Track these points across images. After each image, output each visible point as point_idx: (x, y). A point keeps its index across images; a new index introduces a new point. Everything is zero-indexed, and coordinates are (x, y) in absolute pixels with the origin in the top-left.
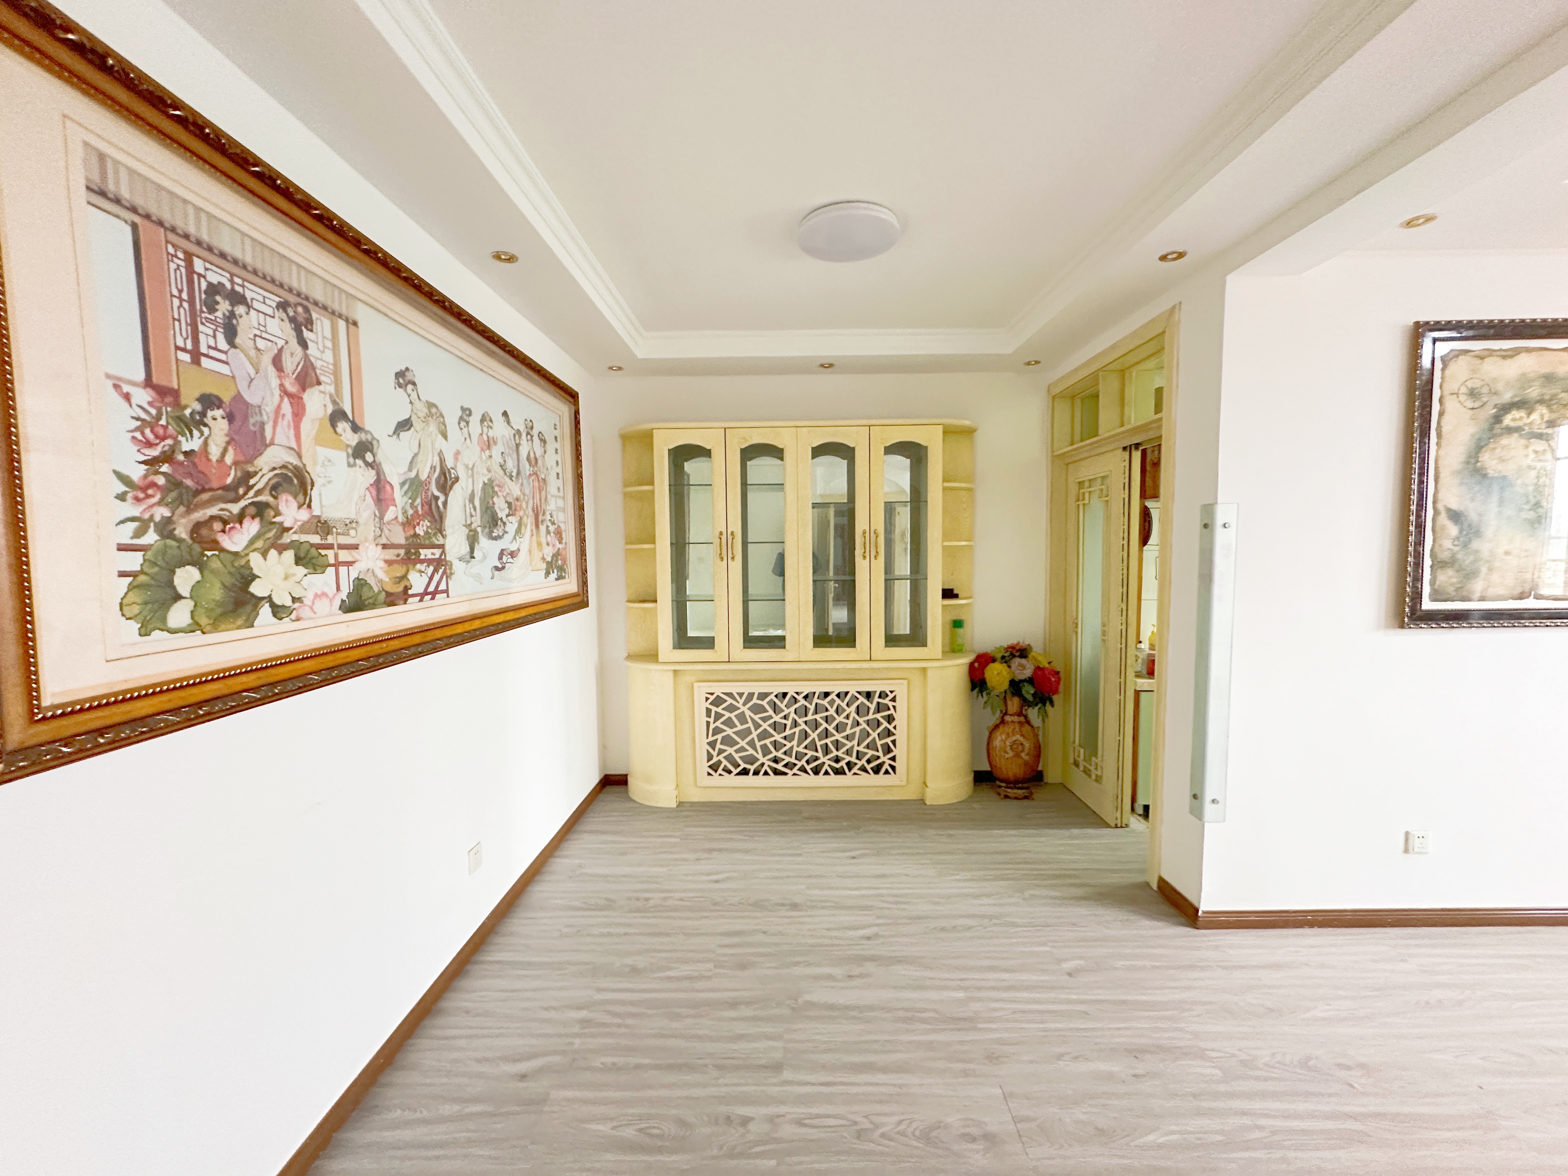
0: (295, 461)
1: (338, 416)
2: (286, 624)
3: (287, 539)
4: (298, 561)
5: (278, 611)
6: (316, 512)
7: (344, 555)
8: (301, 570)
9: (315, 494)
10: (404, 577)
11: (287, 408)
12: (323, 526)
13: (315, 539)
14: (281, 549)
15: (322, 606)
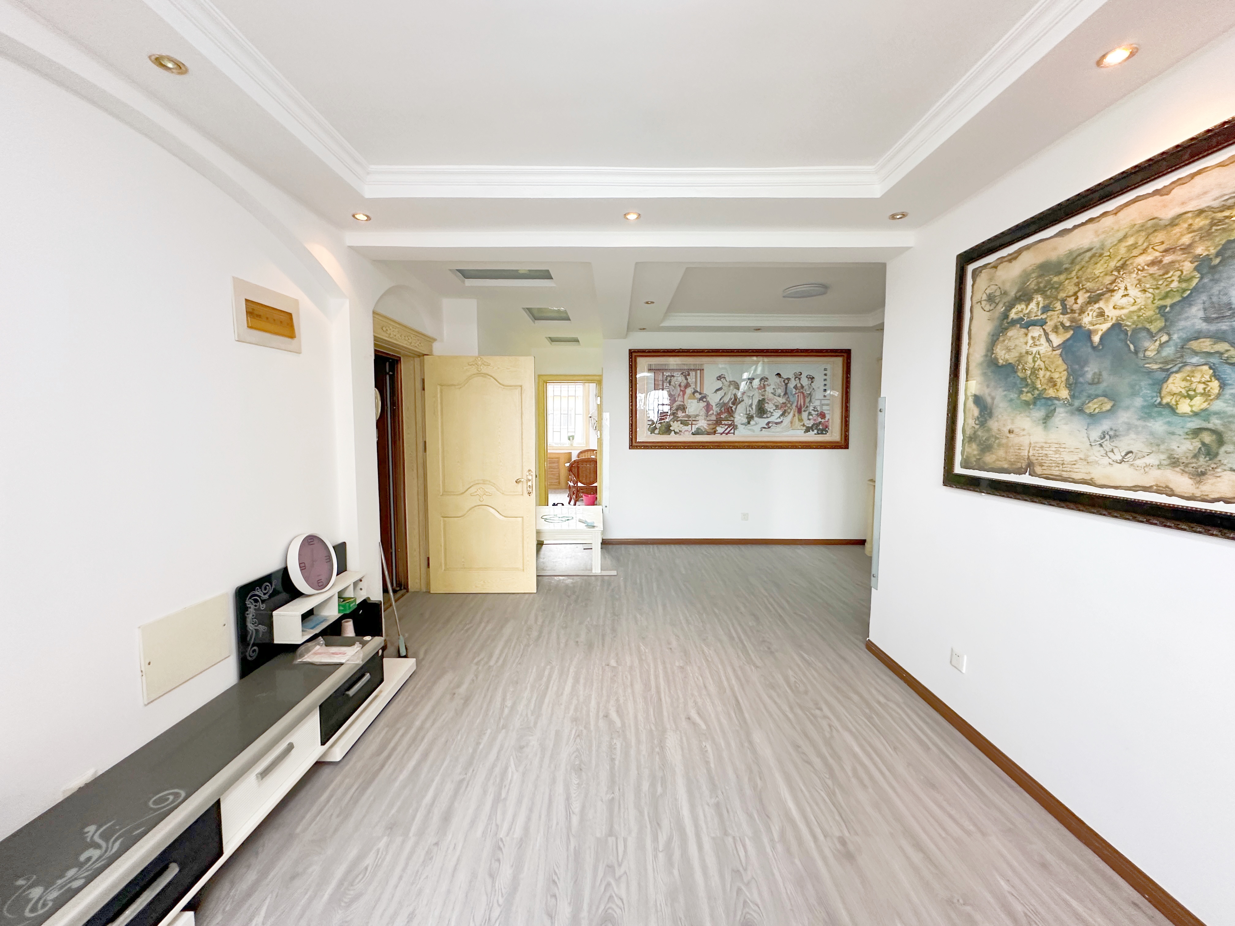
0: (682, 403)
1: (696, 392)
2: (677, 435)
3: (679, 419)
4: (681, 424)
5: (676, 433)
6: (687, 413)
7: (694, 422)
8: (682, 425)
9: (687, 410)
10: (715, 428)
11: (681, 393)
12: (689, 416)
13: (687, 419)
14: (677, 421)
15: (687, 433)
